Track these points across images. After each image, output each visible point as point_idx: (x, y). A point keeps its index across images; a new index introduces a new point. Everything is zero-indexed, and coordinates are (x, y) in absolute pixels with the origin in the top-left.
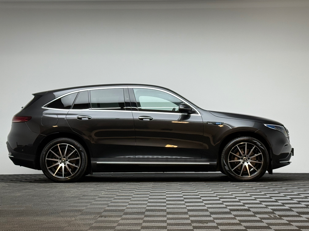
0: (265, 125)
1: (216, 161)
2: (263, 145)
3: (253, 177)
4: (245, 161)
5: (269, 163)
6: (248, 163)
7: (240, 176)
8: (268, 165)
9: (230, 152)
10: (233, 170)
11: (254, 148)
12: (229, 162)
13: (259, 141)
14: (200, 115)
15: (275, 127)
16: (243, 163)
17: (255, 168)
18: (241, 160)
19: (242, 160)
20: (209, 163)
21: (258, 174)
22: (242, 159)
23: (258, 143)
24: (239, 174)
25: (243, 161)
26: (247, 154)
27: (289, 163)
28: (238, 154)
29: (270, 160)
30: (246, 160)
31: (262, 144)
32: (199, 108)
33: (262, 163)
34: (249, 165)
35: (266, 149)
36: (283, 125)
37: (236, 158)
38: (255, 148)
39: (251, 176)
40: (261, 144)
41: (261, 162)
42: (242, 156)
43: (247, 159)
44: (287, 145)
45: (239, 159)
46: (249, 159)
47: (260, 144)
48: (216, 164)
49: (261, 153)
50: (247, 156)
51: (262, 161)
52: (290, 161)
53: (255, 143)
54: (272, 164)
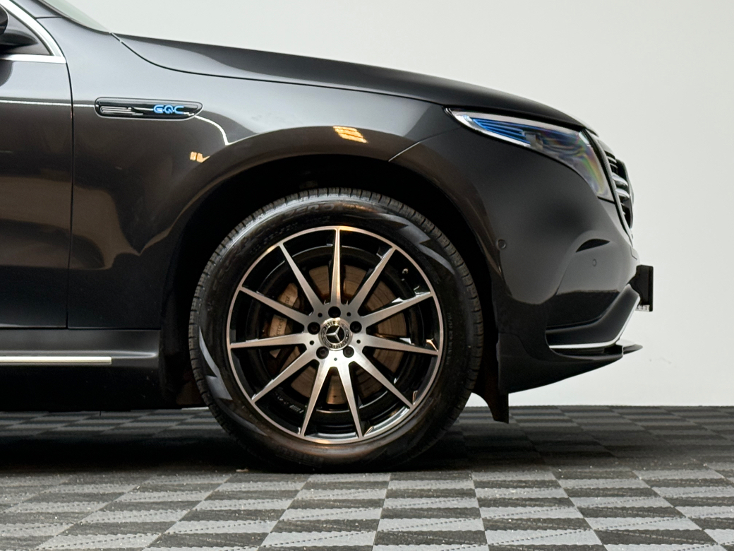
0: (463, 118)
1: (157, 345)
2: (444, 241)
3: (384, 442)
4: (333, 339)
5: (479, 353)
6: (348, 352)
7: (301, 434)
8: (476, 363)
9: (240, 288)
10: (256, 397)
11: (385, 258)
12: (230, 346)
13: (418, 217)
14: (62, 60)
15: (523, 133)
16: (322, 353)
17: (396, 386)
18: (305, 338)
19: (316, 338)
20: (108, 359)
21: (414, 422)
22: (314, 329)
23: (411, 229)
24: (296, 421)
25: (322, 339)
26: (346, 298)
27: (616, 351)
28: (293, 299)
29: (490, 333)
30: (341, 334)
31: (437, 232)
32: (58, 15)
33: (439, 353)
34: (354, 368)
35: (463, 270)
36: (579, 128)
37: (277, 326)
38: (396, 259)
39: (368, 435)
40: (428, 233)
41: (431, 348)
42: (316, 311)
43: (347, 329)
44: (601, 242)
45: (295, 328)
46: (356, 327)
47: (424, 238)
48: (156, 365)
49: (431, 293)
50: (344, 309)
51: (436, 343)
52: (623, 339)
53: (393, 231)
54: (498, 359)
